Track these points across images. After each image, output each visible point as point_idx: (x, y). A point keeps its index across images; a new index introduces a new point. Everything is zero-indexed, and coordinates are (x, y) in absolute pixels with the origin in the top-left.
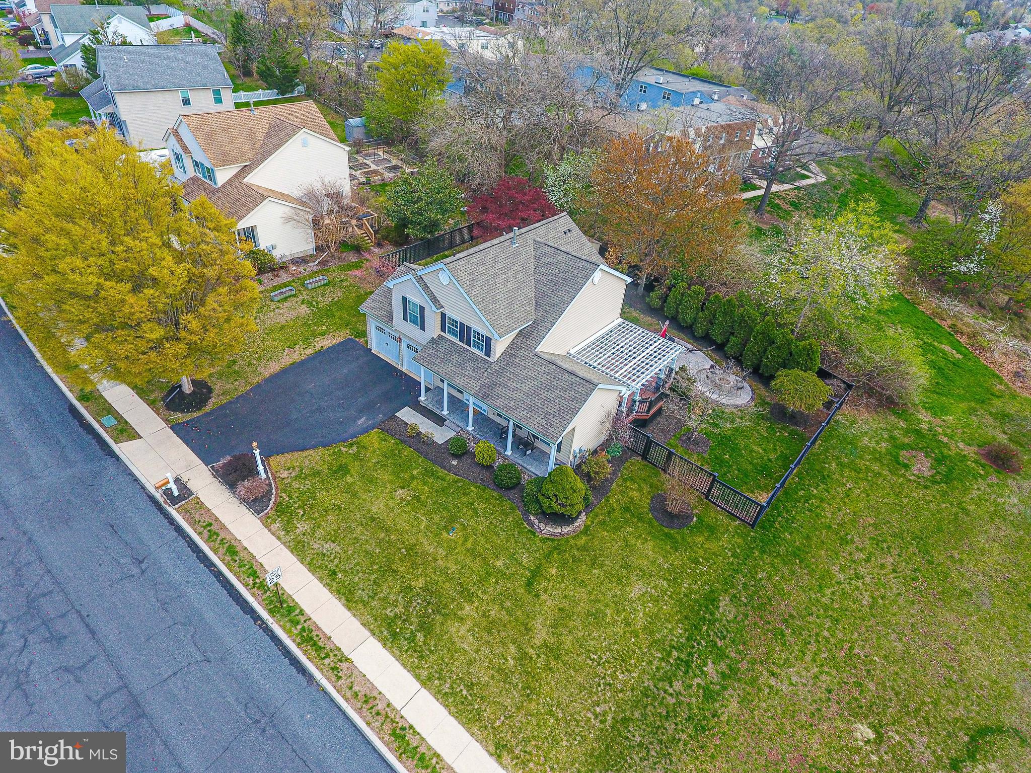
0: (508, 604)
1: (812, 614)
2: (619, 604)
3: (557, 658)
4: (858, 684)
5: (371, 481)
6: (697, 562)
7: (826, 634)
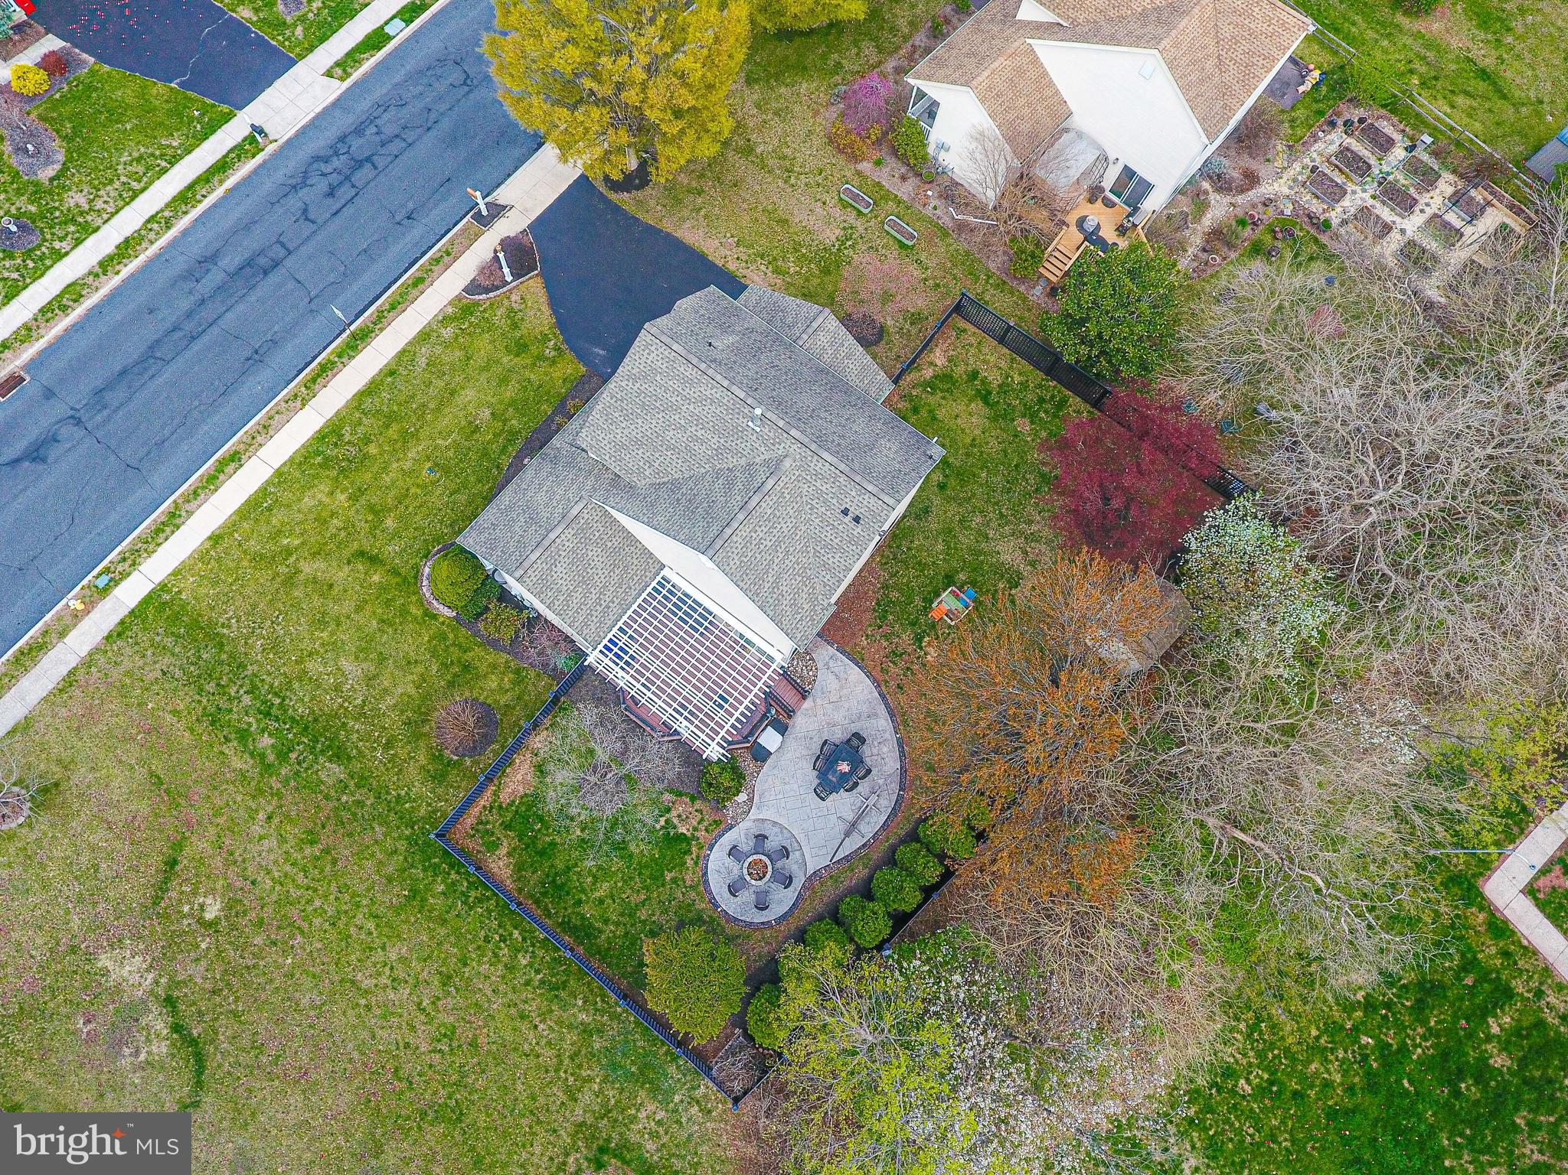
0: (343, 534)
1: (340, 892)
2: (335, 647)
3: (284, 583)
4: (261, 923)
5: (504, 381)
6: (388, 745)
7: (317, 903)
